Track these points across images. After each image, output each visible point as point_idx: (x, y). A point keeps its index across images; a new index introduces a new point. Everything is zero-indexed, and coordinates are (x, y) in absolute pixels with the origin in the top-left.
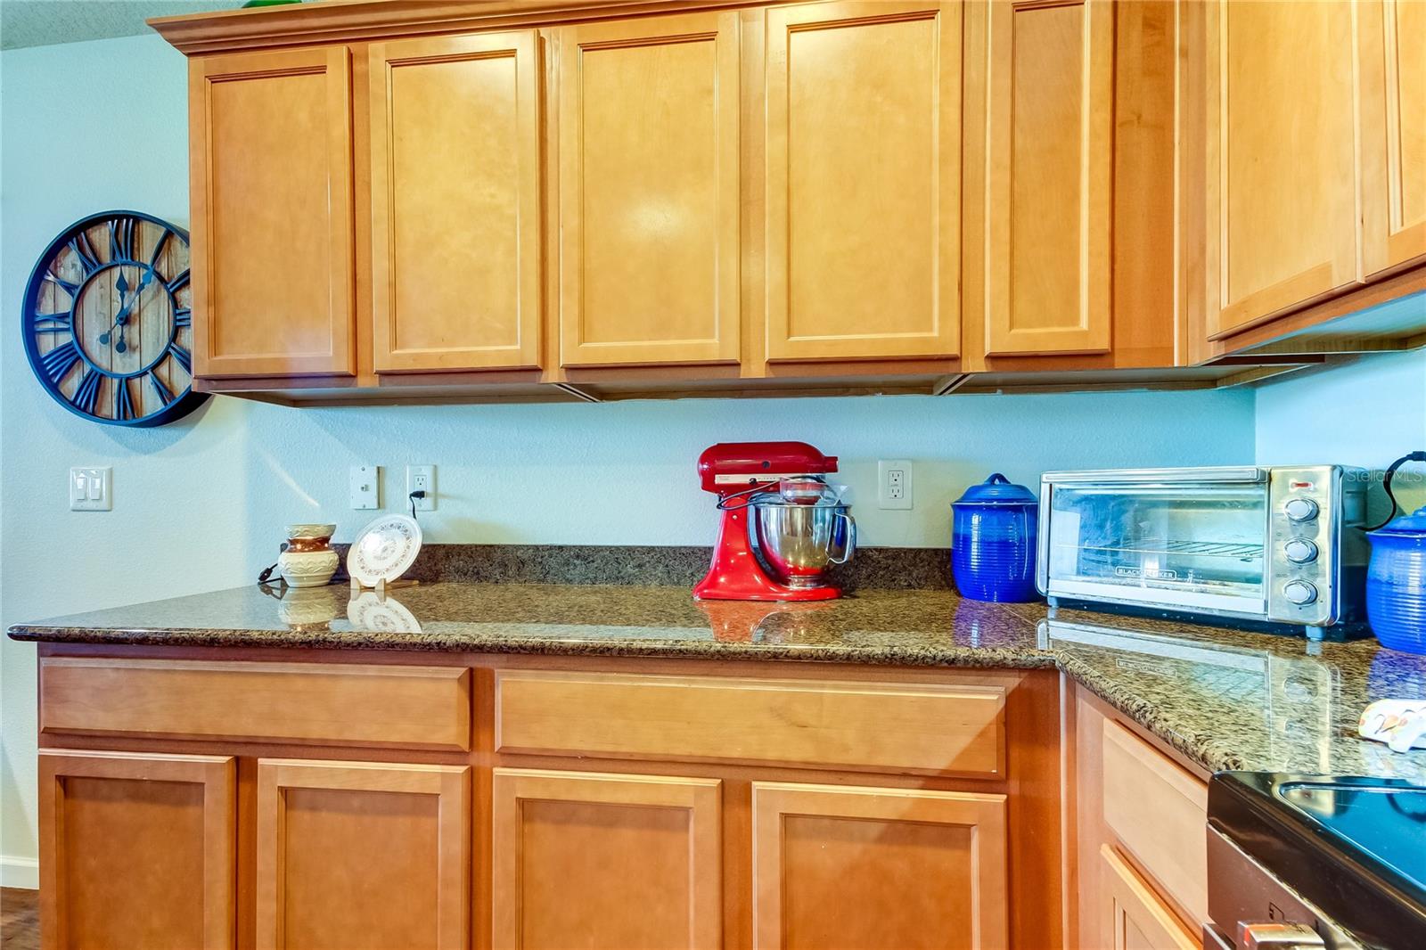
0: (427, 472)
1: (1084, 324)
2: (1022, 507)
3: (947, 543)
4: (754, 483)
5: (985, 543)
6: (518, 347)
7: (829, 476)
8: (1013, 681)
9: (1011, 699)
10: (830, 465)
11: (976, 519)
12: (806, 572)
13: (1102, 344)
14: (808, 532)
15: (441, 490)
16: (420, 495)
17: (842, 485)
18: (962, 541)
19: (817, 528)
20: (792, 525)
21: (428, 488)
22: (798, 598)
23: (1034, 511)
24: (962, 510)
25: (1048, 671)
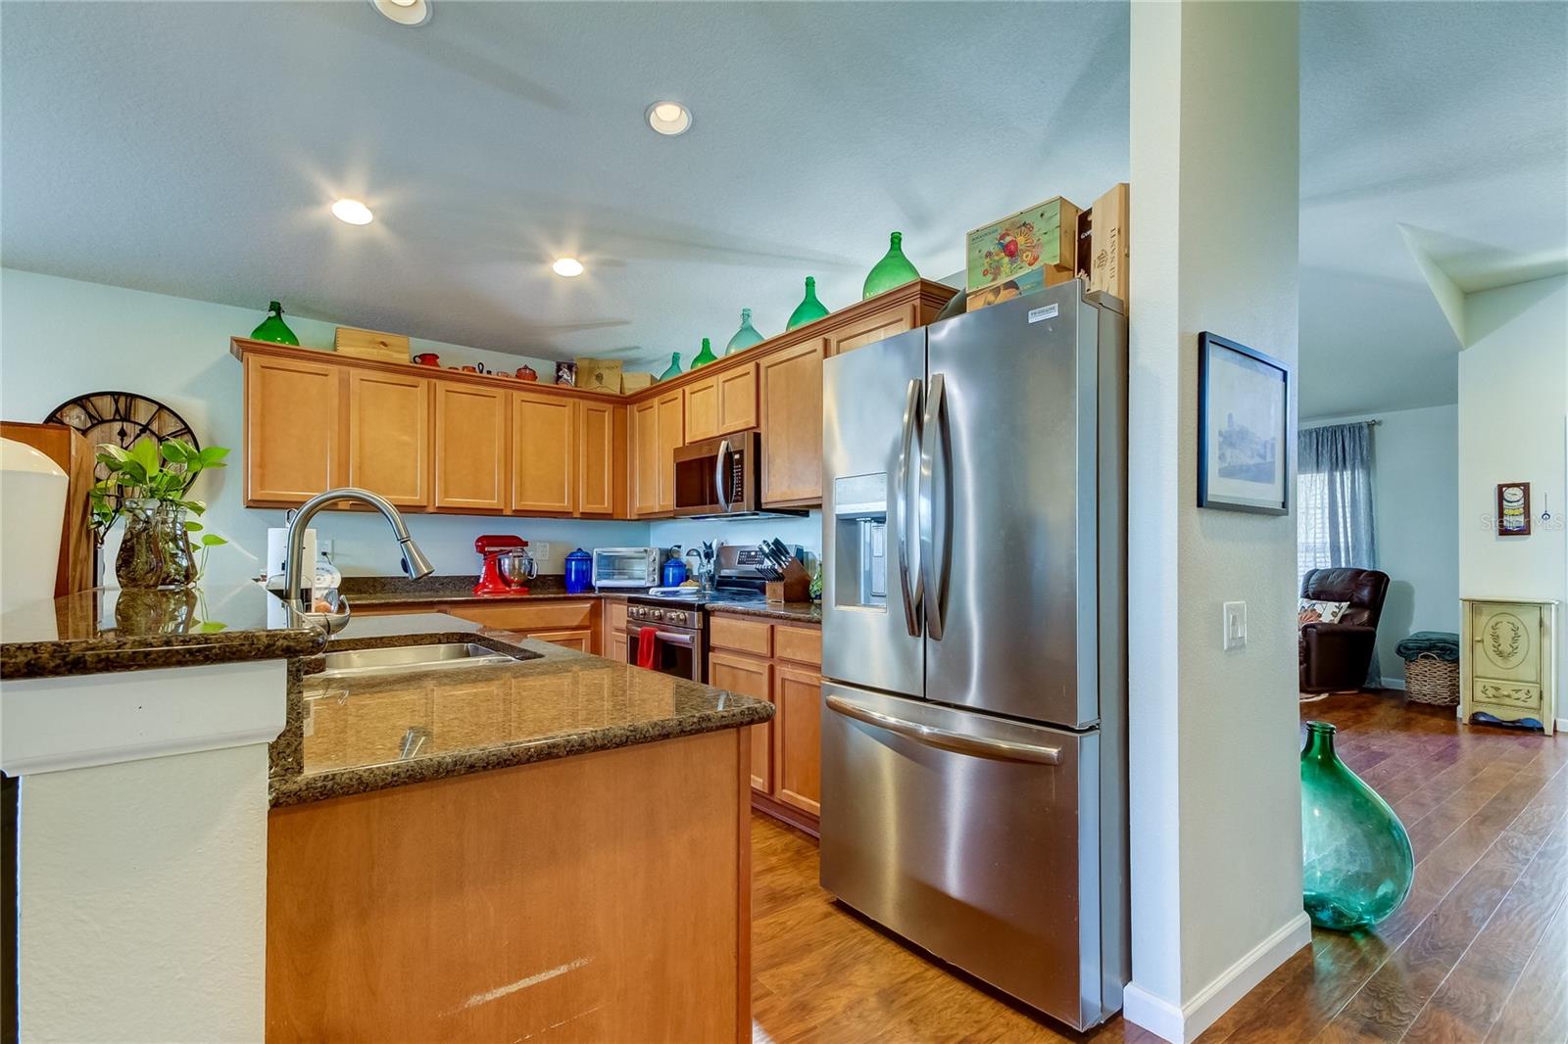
0: (328, 543)
1: (606, 505)
2: (588, 559)
3: (561, 572)
4: (502, 551)
5: (577, 571)
6: (418, 498)
7: (525, 548)
8: (592, 602)
9: (592, 606)
10: (526, 544)
11: (573, 563)
12: (517, 582)
13: (611, 512)
14: (520, 568)
15: (335, 551)
16: (324, 554)
17: (530, 552)
18: (568, 571)
19: (523, 567)
20: (514, 566)
21: (329, 551)
22: (515, 591)
23: (591, 560)
24: (568, 561)
25: (600, 598)
